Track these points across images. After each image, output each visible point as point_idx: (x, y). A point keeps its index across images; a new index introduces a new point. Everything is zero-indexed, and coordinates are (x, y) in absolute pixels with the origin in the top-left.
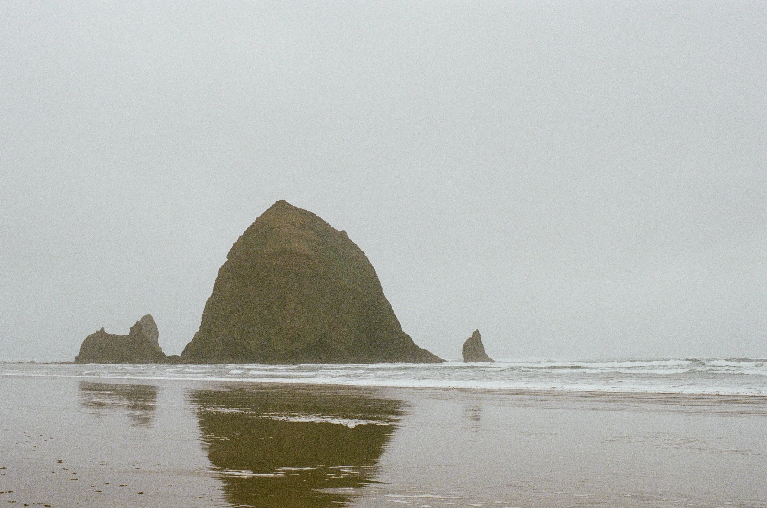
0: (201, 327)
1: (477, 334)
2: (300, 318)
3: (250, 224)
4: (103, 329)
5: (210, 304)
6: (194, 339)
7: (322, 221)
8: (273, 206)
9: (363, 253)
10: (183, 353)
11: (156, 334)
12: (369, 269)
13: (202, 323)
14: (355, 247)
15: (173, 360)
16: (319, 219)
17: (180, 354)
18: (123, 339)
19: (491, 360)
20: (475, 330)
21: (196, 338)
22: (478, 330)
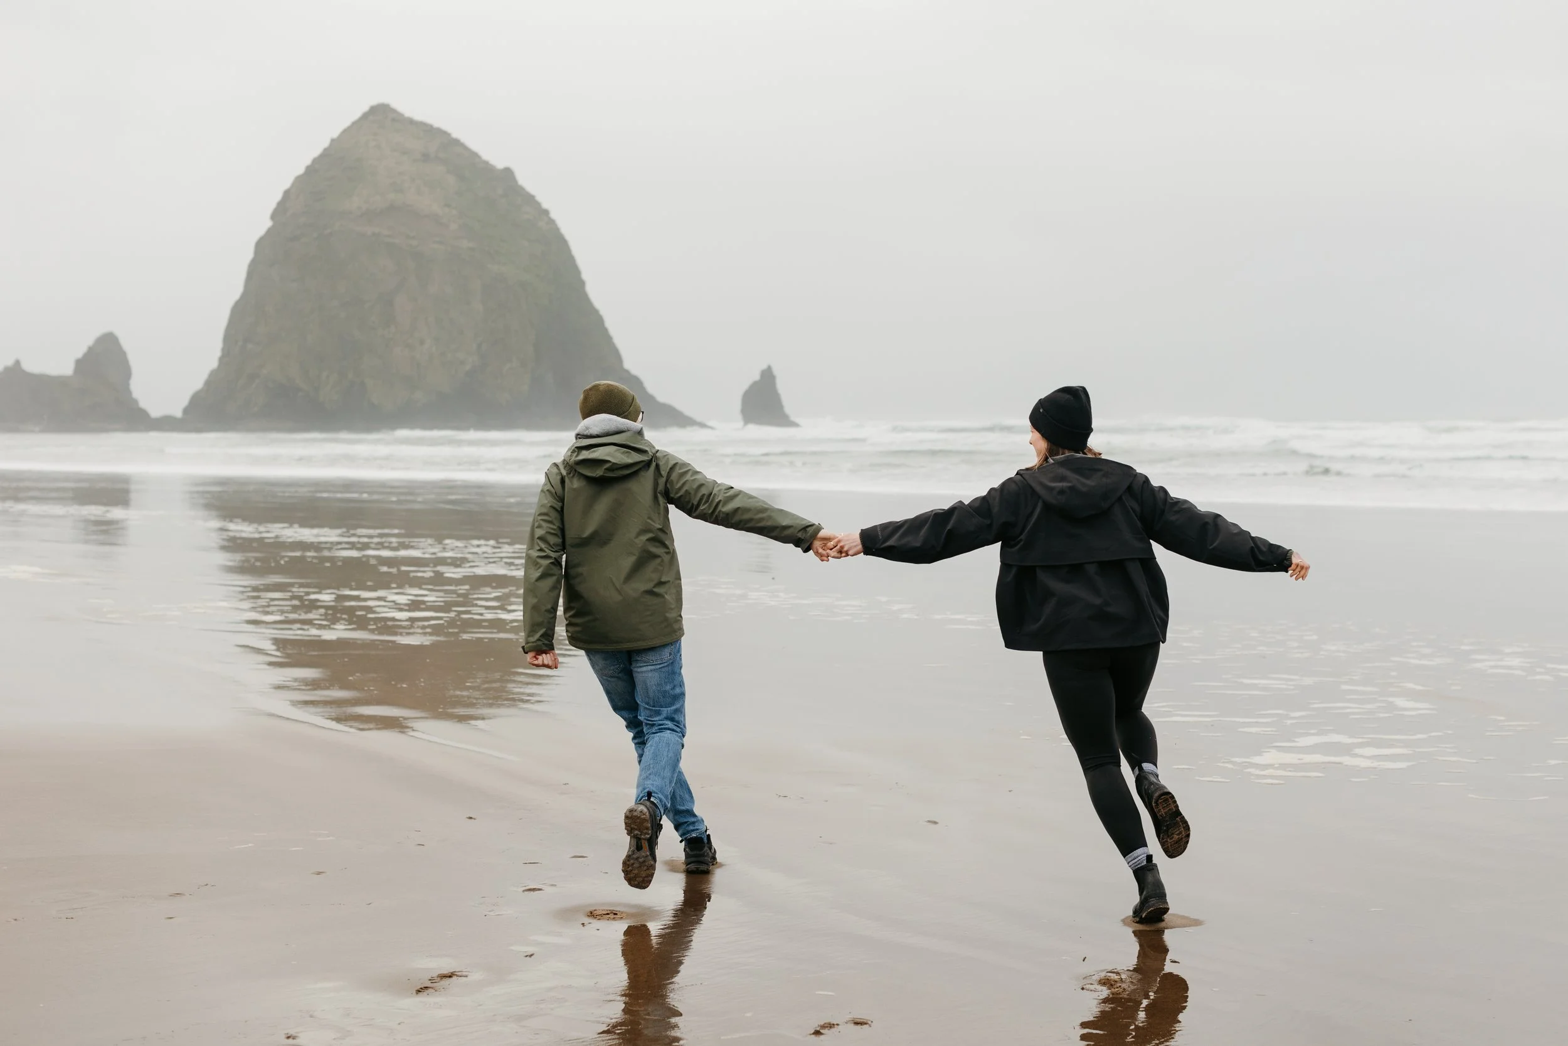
0: (221, 360)
1: (768, 376)
2: (422, 342)
3: (317, 152)
4: (17, 363)
5: (239, 311)
6: (208, 383)
7: (463, 146)
8: (365, 116)
9: (546, 212)
10: (186, 411)
11: (126, 371)
12: (562, 243)
13: (223, 350)
14: (530, 199)
15: (166, 424)
16: (457, 142)
17: (178, 413)
18: (59, 382)
19: (794, 424)
20: (765, 367)
21: (212, 382)
22: (769, 368)
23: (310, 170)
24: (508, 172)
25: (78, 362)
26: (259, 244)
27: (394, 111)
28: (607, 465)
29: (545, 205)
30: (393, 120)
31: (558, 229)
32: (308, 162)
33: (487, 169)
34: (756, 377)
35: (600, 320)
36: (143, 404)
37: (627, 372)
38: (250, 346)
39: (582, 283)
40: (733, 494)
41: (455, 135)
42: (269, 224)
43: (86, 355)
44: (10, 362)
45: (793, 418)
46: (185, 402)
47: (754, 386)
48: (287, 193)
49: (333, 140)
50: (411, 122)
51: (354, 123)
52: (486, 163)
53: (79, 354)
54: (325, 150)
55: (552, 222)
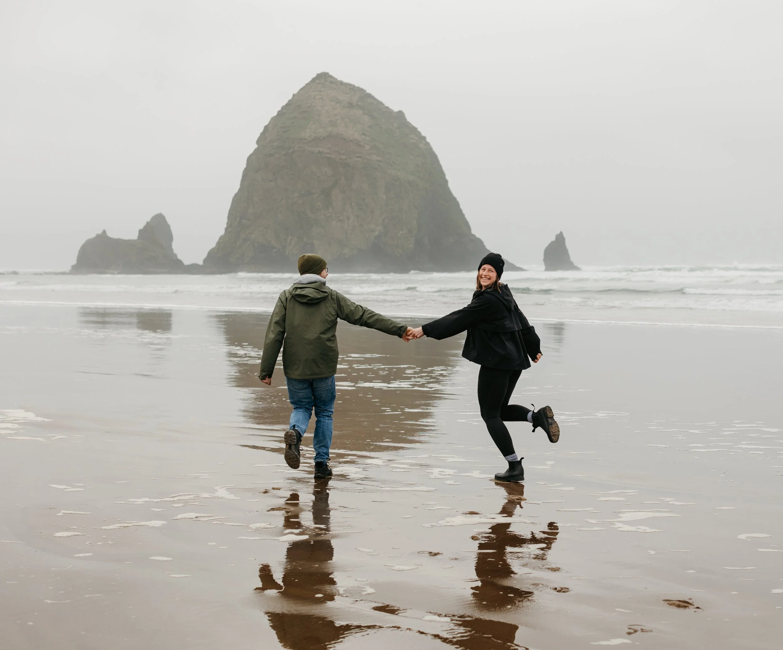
0: (226, 229)
1: (560, 239)
2: (348, 218)
4: (104, 232)
5: (237, 200)
6: (218, 243)
7: (373, 98)
8: (314, 80)
9: (424, 138)
10: (205, 261)
11: (170, 238)
12: (434, 157)
13: (227, 224)
14: (414, 130)
15: (193, 269)
16: (370, 96)
17: (201, 263)
18: (129, 243)
19: (577, 269)
20: (558, 232)
21: (222, 242)
22: (561, 233)
23: (280, 114)
24: (401, 113)
25: (140, 231)
26: (249, 159)
27: (331, 77)
28: (309, 298)
29: (423, 134)
30: (331, 82)
31: (431, 148)
32: (280, 109)
33: (387, 112)
34: (553, 239)
35: (457, 204)
36: (179, 257)
37: (474, 236)
38: (244, 221)
39: (446, 182)
40: (373, 315)
41: (368, 91)
42: (256, 146)
43: (145, 227)
44: (100, 232)
45: (575, 264)
46: (205, 255)
47: (552, 244)
48: (266, 128)
49: (294, 95)
50: (341, 83)
51: (307, 85)
52: (387, 108)
53: (141, 227)
54: (290, 101)
55: (428, 144)
